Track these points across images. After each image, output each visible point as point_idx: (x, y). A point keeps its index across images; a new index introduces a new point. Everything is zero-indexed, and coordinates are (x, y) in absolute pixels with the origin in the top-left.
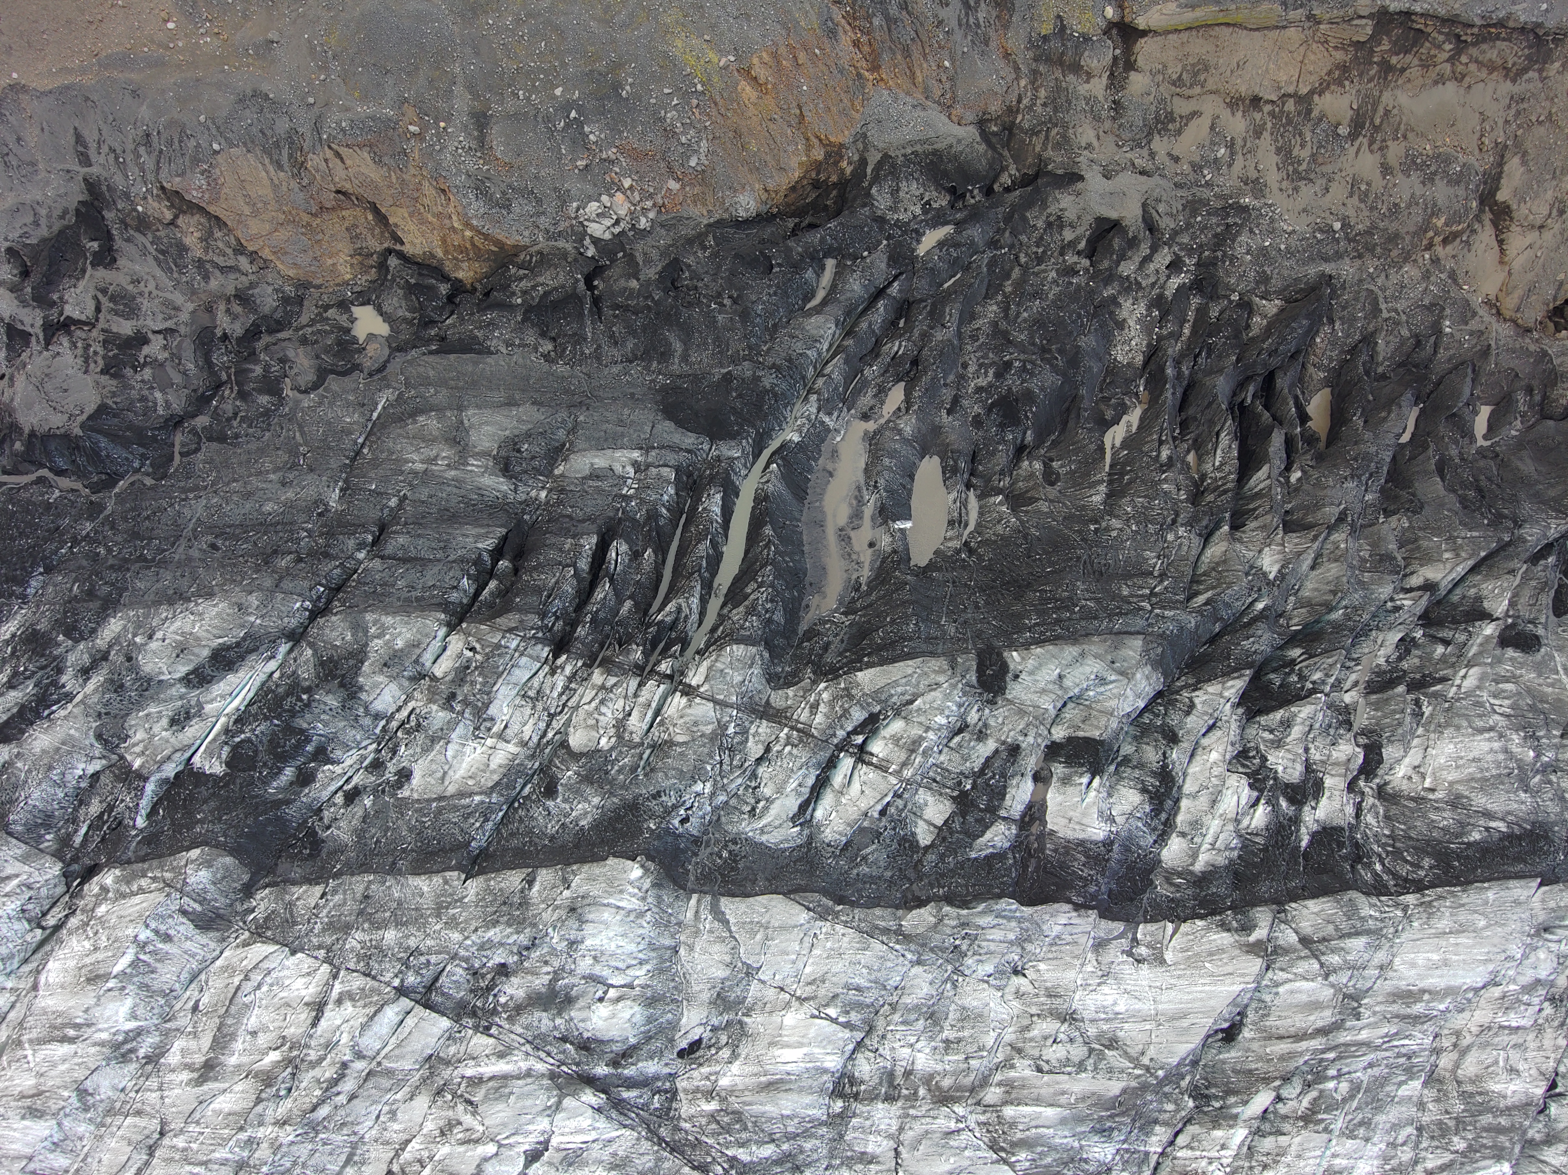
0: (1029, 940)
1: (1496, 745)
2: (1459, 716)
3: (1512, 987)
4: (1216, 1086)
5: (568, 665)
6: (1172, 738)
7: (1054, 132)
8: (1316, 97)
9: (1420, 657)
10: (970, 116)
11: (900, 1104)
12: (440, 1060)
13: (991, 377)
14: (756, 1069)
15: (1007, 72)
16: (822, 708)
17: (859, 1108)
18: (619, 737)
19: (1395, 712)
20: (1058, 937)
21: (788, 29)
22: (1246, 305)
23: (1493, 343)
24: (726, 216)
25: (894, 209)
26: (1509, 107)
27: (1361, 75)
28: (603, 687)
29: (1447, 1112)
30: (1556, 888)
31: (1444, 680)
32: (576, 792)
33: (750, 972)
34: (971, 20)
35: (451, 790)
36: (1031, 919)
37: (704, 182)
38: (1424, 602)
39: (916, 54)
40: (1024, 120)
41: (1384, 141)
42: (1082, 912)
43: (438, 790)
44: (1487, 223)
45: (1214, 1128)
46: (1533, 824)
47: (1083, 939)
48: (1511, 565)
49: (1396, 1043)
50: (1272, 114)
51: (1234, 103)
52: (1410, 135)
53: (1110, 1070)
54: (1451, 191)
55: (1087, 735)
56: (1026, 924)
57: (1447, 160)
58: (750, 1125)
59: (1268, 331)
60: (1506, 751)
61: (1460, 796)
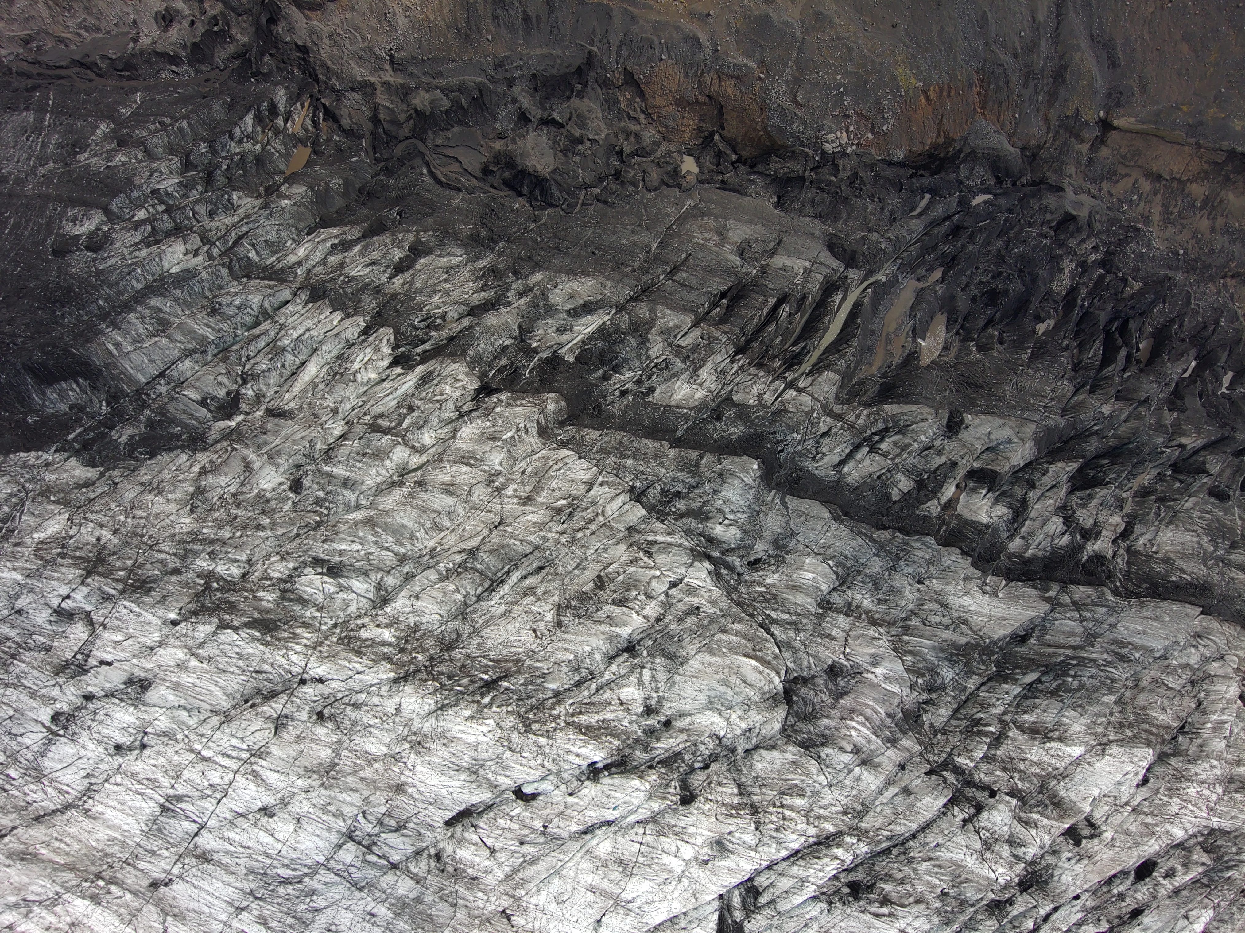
0: (933, 563)
1: (1194, 539)
2: (1178, 520)
3: (1174, 663)
4: (1010, 663)
5: (742, 360)
6: (1033, 486)
7: (1056, 164)
8: (1189, 183)
9: (1166, 485)
10: (1019, 144)
11: (851, 618)
12: (636, 530)
14: (788, 578)
15: (1044, 129)
16: (862, 417)
17: (831, 614)
18: (760, 402)
19: (1146, 508)
20: (948, 567)
22: (1124, 280)
24: (888, 158)
25: (969, 179)
27: (1214, 179)
28: (757, 375)
29: (1125, 718)
30: (1209, 617)
31: (1175, 500)
32: (732, 421)
33: (793, 534)
34: (1035, 99)
35: (673, 403)
36: (936, 551)
37: (884, 139)
38: (1177, 453)
39: (1004, 107)
40: (1043, 154)
42: (964, 557)
43: (667, 402)
45: (1004, 683)
46: (1204, 581)
47: (960, 572)
48: (1225, 449)
49: (1108, 669)
50: (1165, 186)
51: (1148, 175)
53: (962, 633)
55: (993, 468)
56: (935, 554)
58: (779, 602)
59: (1132, 296)
60: (1199, 543)
61: (1170, 559)
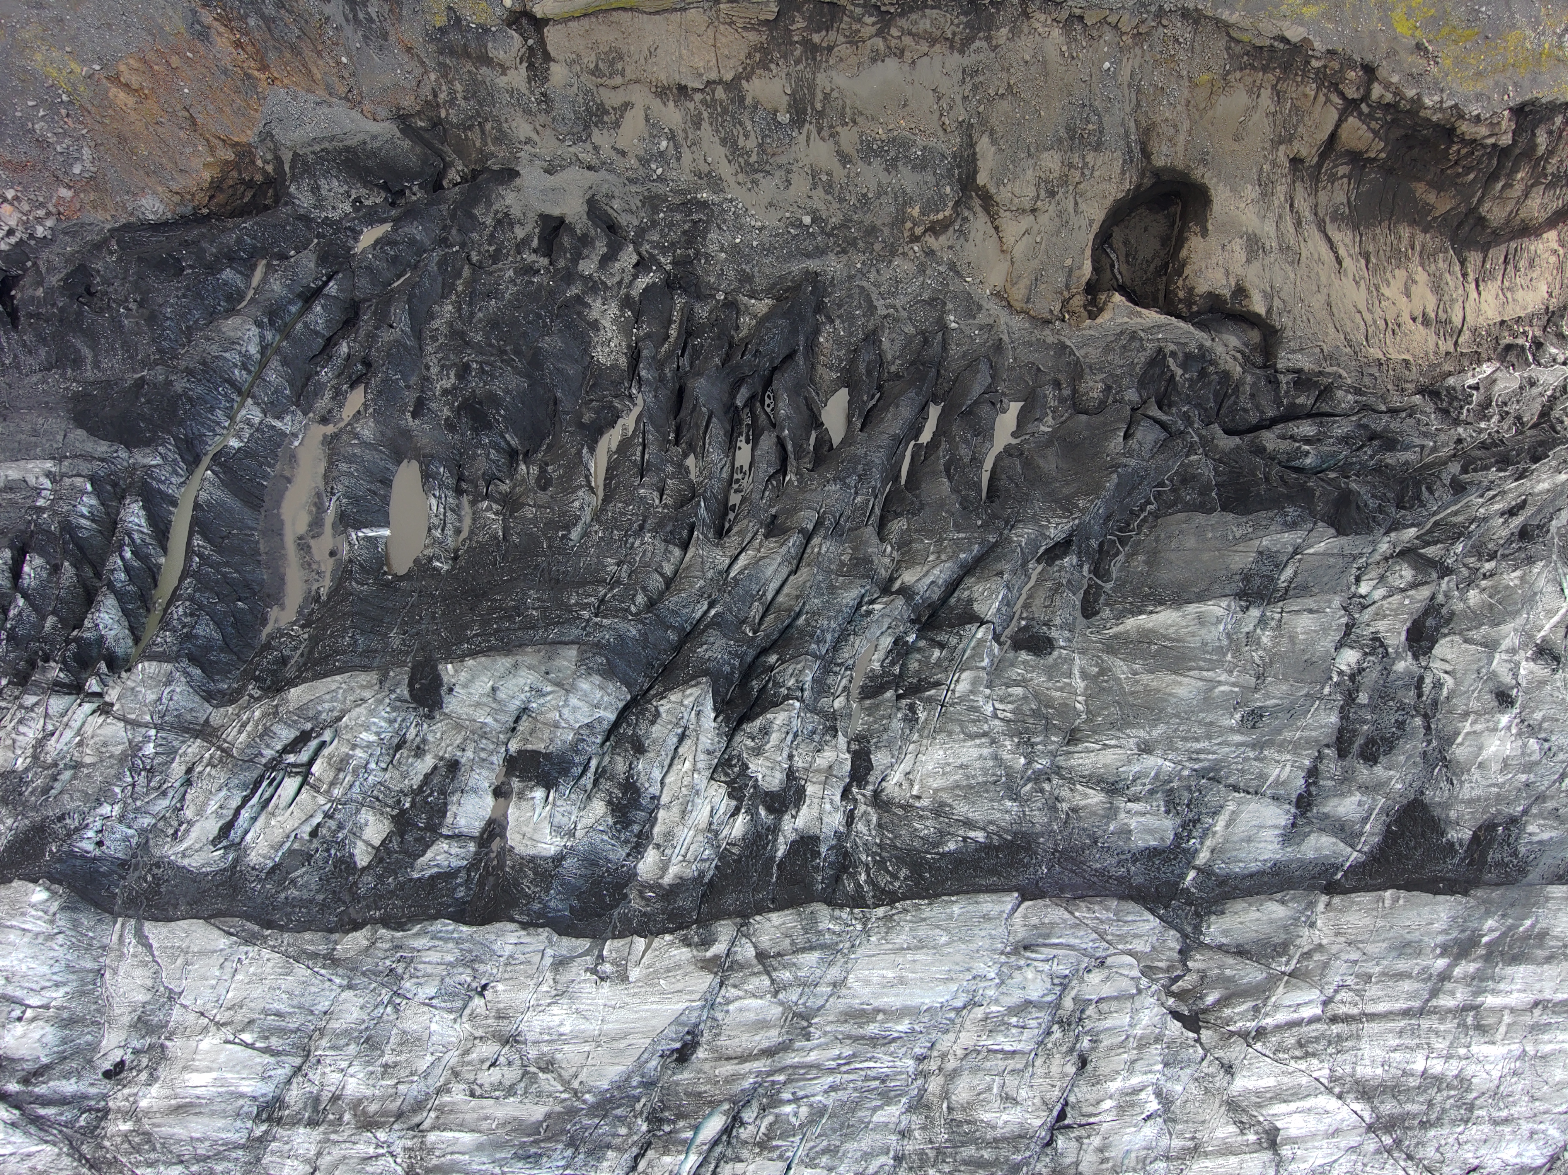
0: (477, 960)
1: (986, 751)
2: (952, 721)
3: (994, 1008)
4: (669, 1109)
6: (639, 749)
7: (488, 126)
8: (744, 82)
9: (919, 661)
10: (382, 113)
11: (322, 1129)
13: (453, 380)
14: (168, 1092)
15: (412, 65)
16: (250, 727)
17: (280, 1132)
18: (36, 757)
19: (883, 717)
20: (511, 956)
21: (153, 35)
22: (731, 305)
23: (1005, 338)
24: (133, 219)
25: (322, 208)
26: (963, 81)
27: (785, 56)
28: (22, 706)
29: (931, 1142)
30: (1041, 903)
31: (939, 684)
33: (172, 997)
34: (361, 15)
36: (471, 939)
37: (97, 189)
38: (899, 605)
39: (307, 52)
40: (449, 114)
41: (831, 127)
42: (532, 930)
44: (978, 209)
45: (664, 1154)
46: (1015, 834)
47: (537, 958)
48: (1000, 566)
49: (858, 1066)
50: (703, 102)
51: (662, 92)
52: (859, 119)
53: (539, 1094)
54: (917, 177)
55: (534, 747)
56: (466, 946)
57: (906, 145)
58: (158, 1146)
59: (758, 330)
60: (996, 757)
61: (943, 804)
